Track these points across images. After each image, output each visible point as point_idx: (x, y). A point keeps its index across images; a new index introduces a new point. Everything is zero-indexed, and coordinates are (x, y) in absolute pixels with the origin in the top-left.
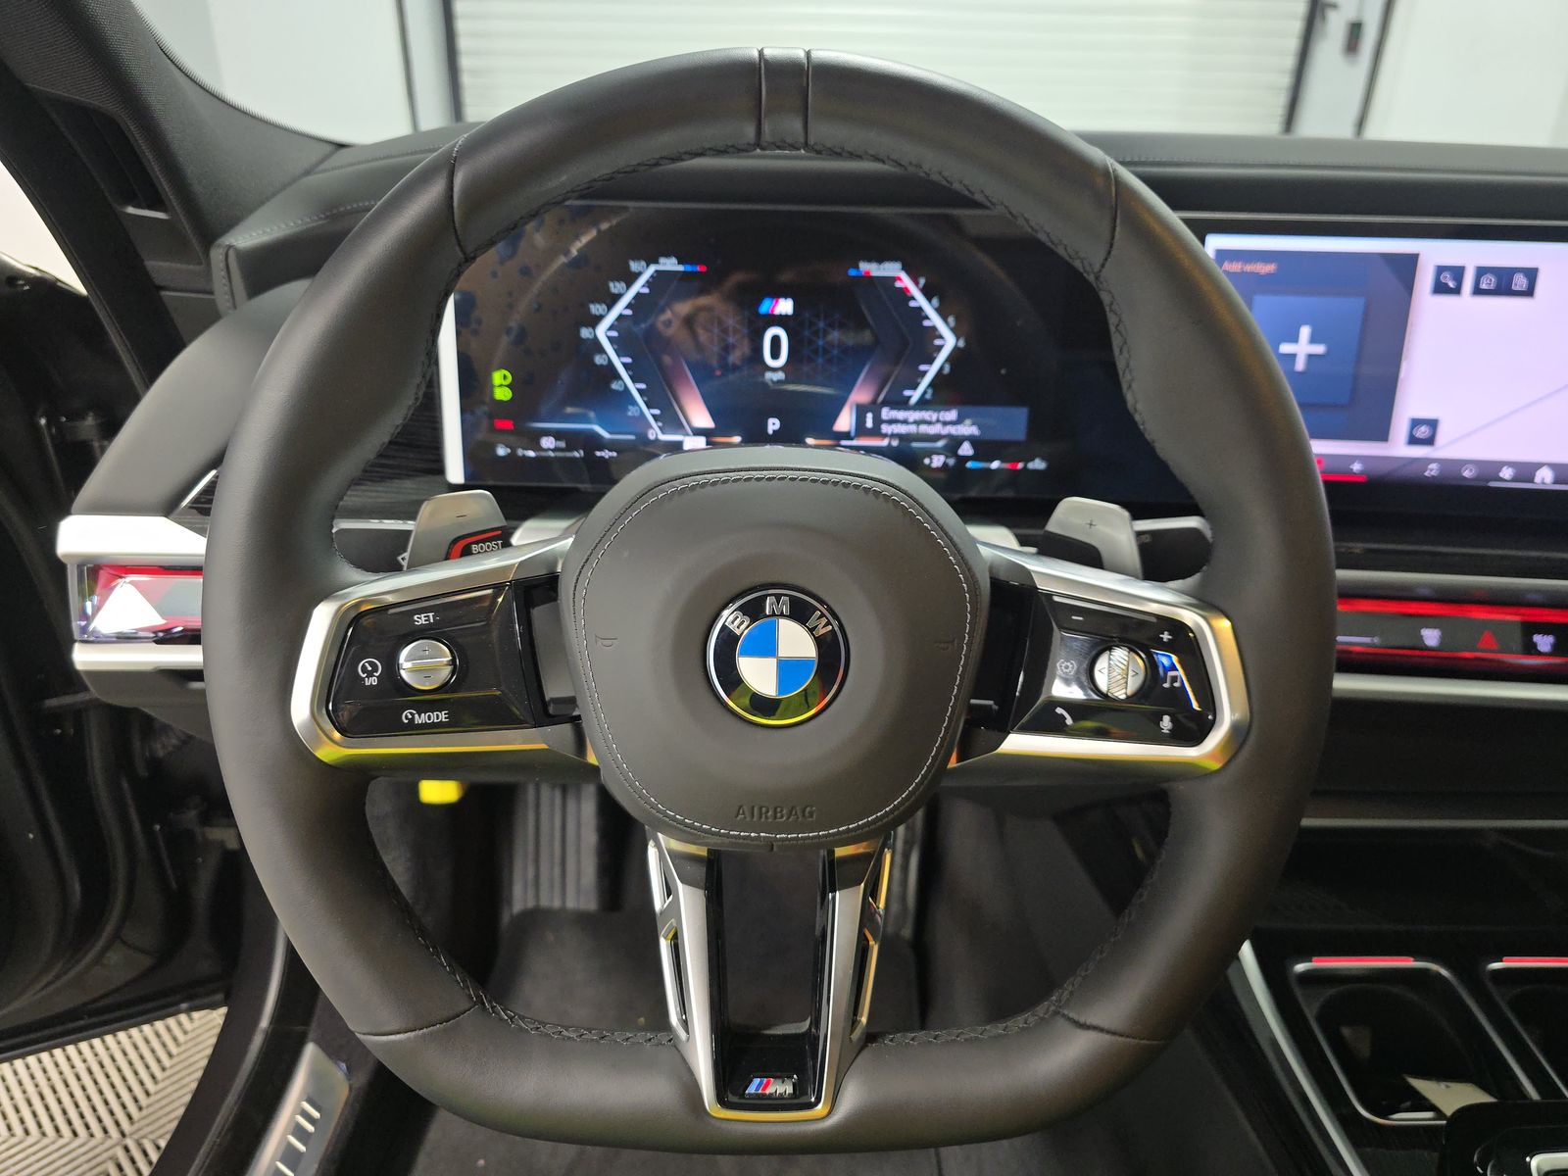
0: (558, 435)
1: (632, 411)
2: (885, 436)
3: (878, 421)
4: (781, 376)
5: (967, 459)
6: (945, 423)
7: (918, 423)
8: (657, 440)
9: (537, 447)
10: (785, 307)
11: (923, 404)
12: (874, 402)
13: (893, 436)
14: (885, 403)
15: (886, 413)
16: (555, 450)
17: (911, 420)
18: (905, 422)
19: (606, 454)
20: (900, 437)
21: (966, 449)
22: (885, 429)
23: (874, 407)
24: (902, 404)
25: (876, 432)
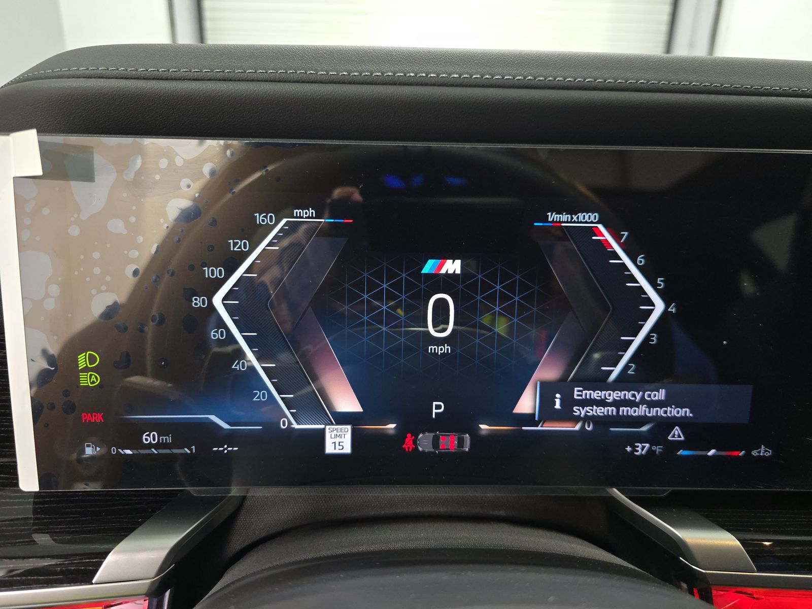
0: (161, 427)
1: (259, 396)
2: (577, 419)
3: (569, 402)
4: (447, 348)
5: (679, 445)
6: (652, 404)
7: (617, 404)
8: (290, 429)
9: (136, 443)
10: (453, 266)
11: (623, 382)
12: (563, 379)
13: (587, 419)
14: (578, 381)
15: (577, 393)
16: (157, 446)
17: (610, 400)
18: (602, 403)
19: (226, 449)
20: (595, 420)
21: (677, 434)
22: (578, 411)
23: (563, 385)
24: (600, 382)
25: (566, 415)
